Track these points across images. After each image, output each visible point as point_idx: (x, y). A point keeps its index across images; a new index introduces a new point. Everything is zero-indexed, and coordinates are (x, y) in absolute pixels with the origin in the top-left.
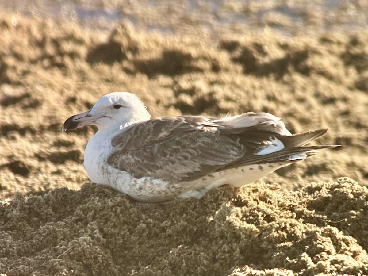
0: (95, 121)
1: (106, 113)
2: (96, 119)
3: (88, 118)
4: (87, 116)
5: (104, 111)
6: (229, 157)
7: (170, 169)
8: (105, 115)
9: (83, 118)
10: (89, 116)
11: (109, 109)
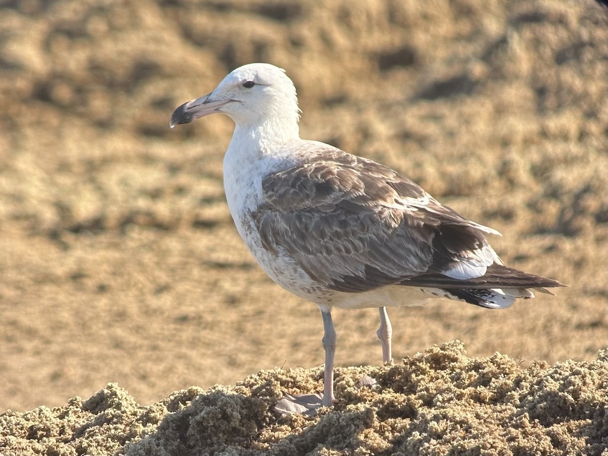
0: (218, 108)
1: (234, 96)
2: (220, 105)
3: (208, 105)
4: (205, 103)
5: (230, 92)
6: (406, 267)
7: (324, 261)
8: (233, 99)
9: (199, 105)
10: (209, 102)
11: (237, 89)
